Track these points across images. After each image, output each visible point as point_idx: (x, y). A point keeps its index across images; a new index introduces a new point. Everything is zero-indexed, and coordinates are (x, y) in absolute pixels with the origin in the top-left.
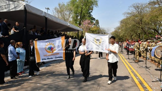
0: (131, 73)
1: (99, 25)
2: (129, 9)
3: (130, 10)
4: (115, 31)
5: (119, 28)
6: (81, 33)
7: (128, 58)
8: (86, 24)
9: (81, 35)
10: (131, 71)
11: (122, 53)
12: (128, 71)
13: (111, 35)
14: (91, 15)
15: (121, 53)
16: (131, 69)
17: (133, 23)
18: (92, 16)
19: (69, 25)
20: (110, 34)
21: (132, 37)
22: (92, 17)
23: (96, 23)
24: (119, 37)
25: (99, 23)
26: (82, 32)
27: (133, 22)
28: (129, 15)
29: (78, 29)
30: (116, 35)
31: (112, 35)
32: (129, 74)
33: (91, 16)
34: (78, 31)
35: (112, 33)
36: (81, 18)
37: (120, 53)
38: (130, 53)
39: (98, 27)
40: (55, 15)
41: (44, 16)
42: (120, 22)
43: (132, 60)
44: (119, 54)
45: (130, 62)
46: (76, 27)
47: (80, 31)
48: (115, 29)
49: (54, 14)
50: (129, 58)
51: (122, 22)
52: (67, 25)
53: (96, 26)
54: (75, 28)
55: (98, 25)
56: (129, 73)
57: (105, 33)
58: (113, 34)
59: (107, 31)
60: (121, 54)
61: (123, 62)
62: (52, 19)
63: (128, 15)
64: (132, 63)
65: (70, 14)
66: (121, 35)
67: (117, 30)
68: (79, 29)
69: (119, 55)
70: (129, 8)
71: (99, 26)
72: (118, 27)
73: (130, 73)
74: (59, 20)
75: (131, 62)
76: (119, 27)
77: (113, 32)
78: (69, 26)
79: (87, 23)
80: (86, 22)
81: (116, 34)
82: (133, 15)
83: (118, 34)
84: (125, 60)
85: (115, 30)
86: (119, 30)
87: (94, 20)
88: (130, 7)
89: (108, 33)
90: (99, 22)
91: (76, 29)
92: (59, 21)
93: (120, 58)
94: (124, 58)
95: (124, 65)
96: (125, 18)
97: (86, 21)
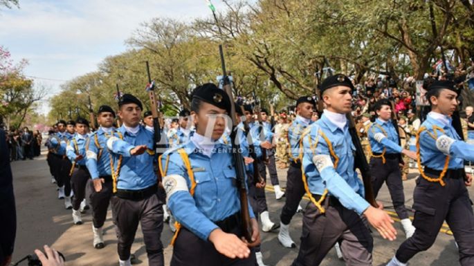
2: (138, 30)
3: (141, 33)
4: (65, 94)
5: (79, 85)
13: (49, 106)
31: (54, 106)
35: (53, 101)
48: (62, 86)
57: (31, 98)
58: (58, 104)
67: (72, 92)
70: (140, 28)
77: (56, 97)
85: (62, 91)
88: (144, 24)
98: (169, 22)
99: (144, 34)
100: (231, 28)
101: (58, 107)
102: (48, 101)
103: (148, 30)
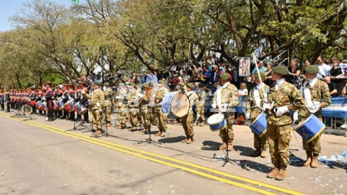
2: (22, 10)
3: (25, 12)
7: (75, 129)
70: (24, 8)
88: (27, 5)
98: (50, 4)
99: (28, 13)
100: (103, 12)
103: (32, 10)
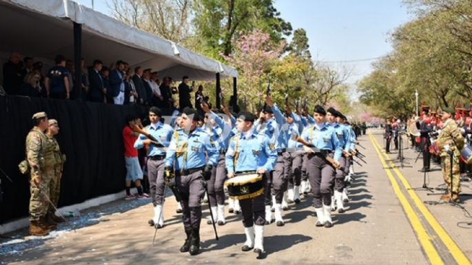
0: (429, 249)
1: (309, 49)
4: (376, 75)
5: (393, 61)
6: (232, 87)
7: (425, 187)
8: (250, 46)
9: (232, 94)
10: (432, 242)
11: (403, 166)
12: (419, 241)
13: (358, 91)
14: (275, 10)
15: (399, 164)
16: (430, 230)
17: (447, 38)
18: (278, 14)
19: (178, 55)
20: (356, 87)
21: (444, 100)
22: (279, 17)
23: (297, 43)
24: (393, 99)
25: (308, 43)
26: (235, 79)
27: (448, 33)
28: (429, 7)
29: (217, 70)
30: (381, 89)
31: (363, 91)
32: (421, 253)
33: (275, 13)
34: (218, 76)
36: (232, 26)
37: (393, 165)
38: (432, 166)
39: (307, 58)
40: (123, 15)
41: (67, 18)
42: (393, 35)
43: (440, 192)
44: (391, 168)
45: (431, 203)
46: (208, 63)
47: (227, 77)
48: (373, 64)
49: (120, 9)
50: (428, 186)
51: (400, 36)
52: (169, 53)
53: (294, 54)
54: (204, 64)
55: (303, 52)
56: (422, 249)
57: (332, 82)
58: (368, 88)
59: (341, 76)
60: (396, 170)
61: (400, 205)
62: (101, 31)
63: (424, 7)
64: (438, 205)
65: (184, 8)
66: (400, 88)
67: (384, 71)
68: (222, 70)
69: (388, 171)
71: (310, 57)
72: (388, 56)
73: (426, 250)
74: (133, 33)
75: (436, 203)
76: (393, 58)
77: (366, 79)
78: (178, 59)
79: (254, 43)
80: (251, 40)
81: (381, 85)
82: (446, 6)
83: (389, 86)
84: (411, 192)
85: (373, 70)
86: (390, 69)
87: (285, 29)
89: (344, 82)
90: (307, 40)
91: (209, 69)
92: (135, 37)
93: (390, 184)
94: (407, 186)
95: (406, 214)
96: (414, 17)
97: (251, 37)
101: (368, 91)
102: (356, 84)
